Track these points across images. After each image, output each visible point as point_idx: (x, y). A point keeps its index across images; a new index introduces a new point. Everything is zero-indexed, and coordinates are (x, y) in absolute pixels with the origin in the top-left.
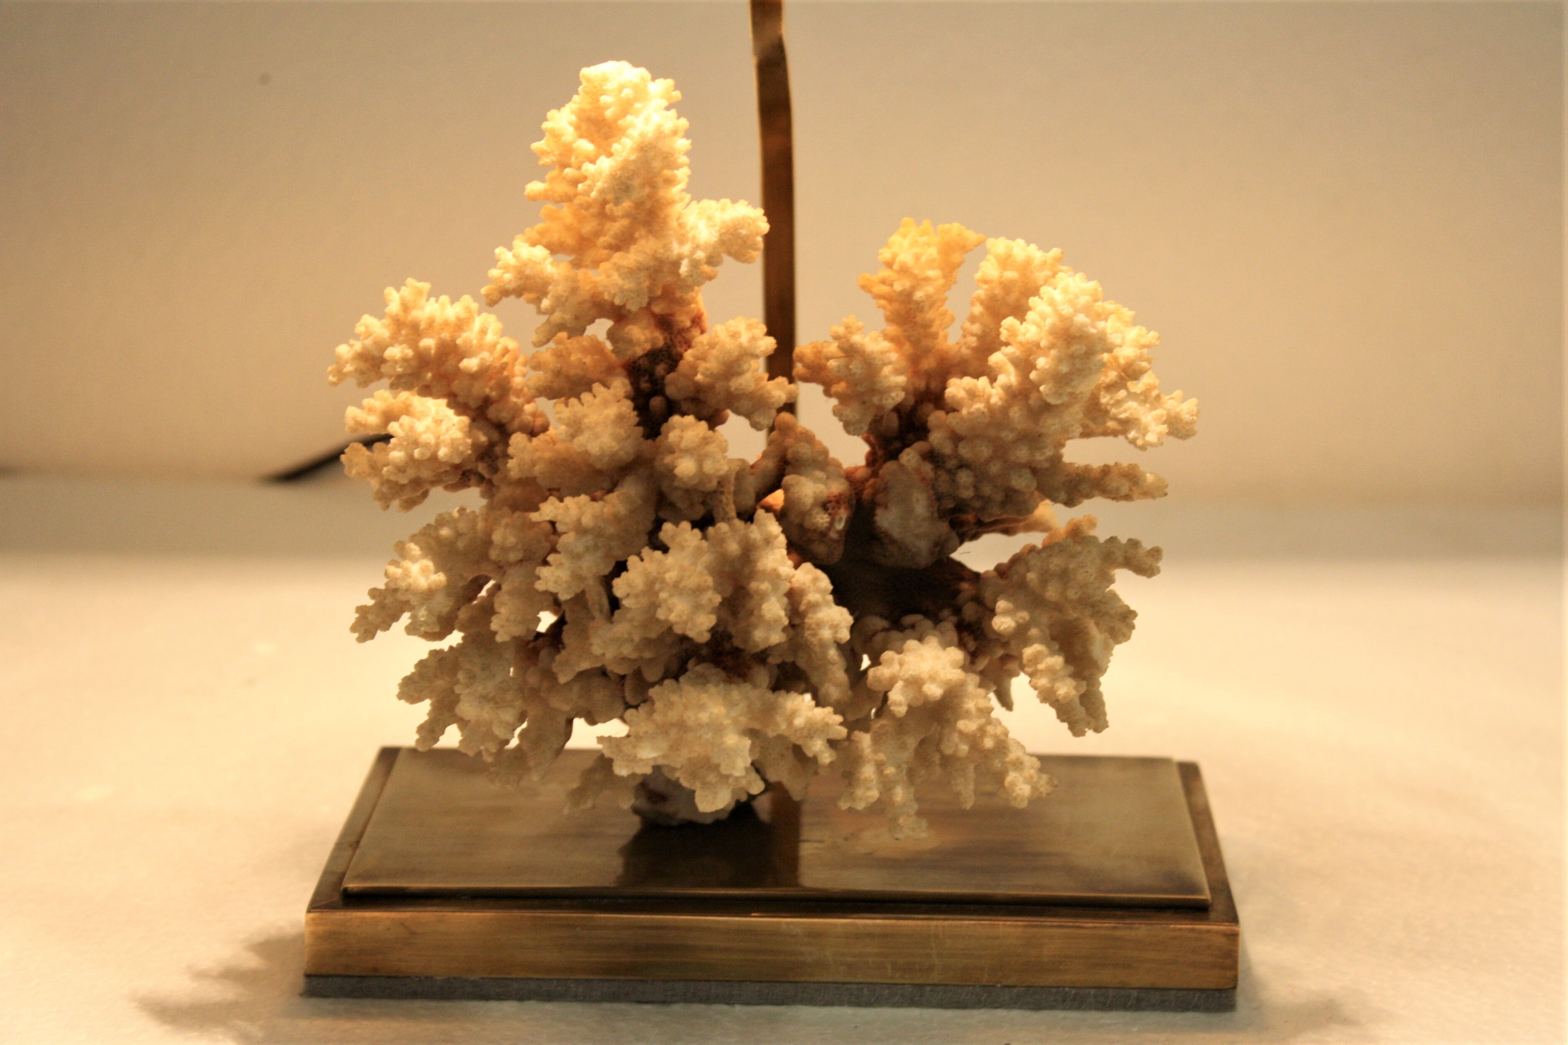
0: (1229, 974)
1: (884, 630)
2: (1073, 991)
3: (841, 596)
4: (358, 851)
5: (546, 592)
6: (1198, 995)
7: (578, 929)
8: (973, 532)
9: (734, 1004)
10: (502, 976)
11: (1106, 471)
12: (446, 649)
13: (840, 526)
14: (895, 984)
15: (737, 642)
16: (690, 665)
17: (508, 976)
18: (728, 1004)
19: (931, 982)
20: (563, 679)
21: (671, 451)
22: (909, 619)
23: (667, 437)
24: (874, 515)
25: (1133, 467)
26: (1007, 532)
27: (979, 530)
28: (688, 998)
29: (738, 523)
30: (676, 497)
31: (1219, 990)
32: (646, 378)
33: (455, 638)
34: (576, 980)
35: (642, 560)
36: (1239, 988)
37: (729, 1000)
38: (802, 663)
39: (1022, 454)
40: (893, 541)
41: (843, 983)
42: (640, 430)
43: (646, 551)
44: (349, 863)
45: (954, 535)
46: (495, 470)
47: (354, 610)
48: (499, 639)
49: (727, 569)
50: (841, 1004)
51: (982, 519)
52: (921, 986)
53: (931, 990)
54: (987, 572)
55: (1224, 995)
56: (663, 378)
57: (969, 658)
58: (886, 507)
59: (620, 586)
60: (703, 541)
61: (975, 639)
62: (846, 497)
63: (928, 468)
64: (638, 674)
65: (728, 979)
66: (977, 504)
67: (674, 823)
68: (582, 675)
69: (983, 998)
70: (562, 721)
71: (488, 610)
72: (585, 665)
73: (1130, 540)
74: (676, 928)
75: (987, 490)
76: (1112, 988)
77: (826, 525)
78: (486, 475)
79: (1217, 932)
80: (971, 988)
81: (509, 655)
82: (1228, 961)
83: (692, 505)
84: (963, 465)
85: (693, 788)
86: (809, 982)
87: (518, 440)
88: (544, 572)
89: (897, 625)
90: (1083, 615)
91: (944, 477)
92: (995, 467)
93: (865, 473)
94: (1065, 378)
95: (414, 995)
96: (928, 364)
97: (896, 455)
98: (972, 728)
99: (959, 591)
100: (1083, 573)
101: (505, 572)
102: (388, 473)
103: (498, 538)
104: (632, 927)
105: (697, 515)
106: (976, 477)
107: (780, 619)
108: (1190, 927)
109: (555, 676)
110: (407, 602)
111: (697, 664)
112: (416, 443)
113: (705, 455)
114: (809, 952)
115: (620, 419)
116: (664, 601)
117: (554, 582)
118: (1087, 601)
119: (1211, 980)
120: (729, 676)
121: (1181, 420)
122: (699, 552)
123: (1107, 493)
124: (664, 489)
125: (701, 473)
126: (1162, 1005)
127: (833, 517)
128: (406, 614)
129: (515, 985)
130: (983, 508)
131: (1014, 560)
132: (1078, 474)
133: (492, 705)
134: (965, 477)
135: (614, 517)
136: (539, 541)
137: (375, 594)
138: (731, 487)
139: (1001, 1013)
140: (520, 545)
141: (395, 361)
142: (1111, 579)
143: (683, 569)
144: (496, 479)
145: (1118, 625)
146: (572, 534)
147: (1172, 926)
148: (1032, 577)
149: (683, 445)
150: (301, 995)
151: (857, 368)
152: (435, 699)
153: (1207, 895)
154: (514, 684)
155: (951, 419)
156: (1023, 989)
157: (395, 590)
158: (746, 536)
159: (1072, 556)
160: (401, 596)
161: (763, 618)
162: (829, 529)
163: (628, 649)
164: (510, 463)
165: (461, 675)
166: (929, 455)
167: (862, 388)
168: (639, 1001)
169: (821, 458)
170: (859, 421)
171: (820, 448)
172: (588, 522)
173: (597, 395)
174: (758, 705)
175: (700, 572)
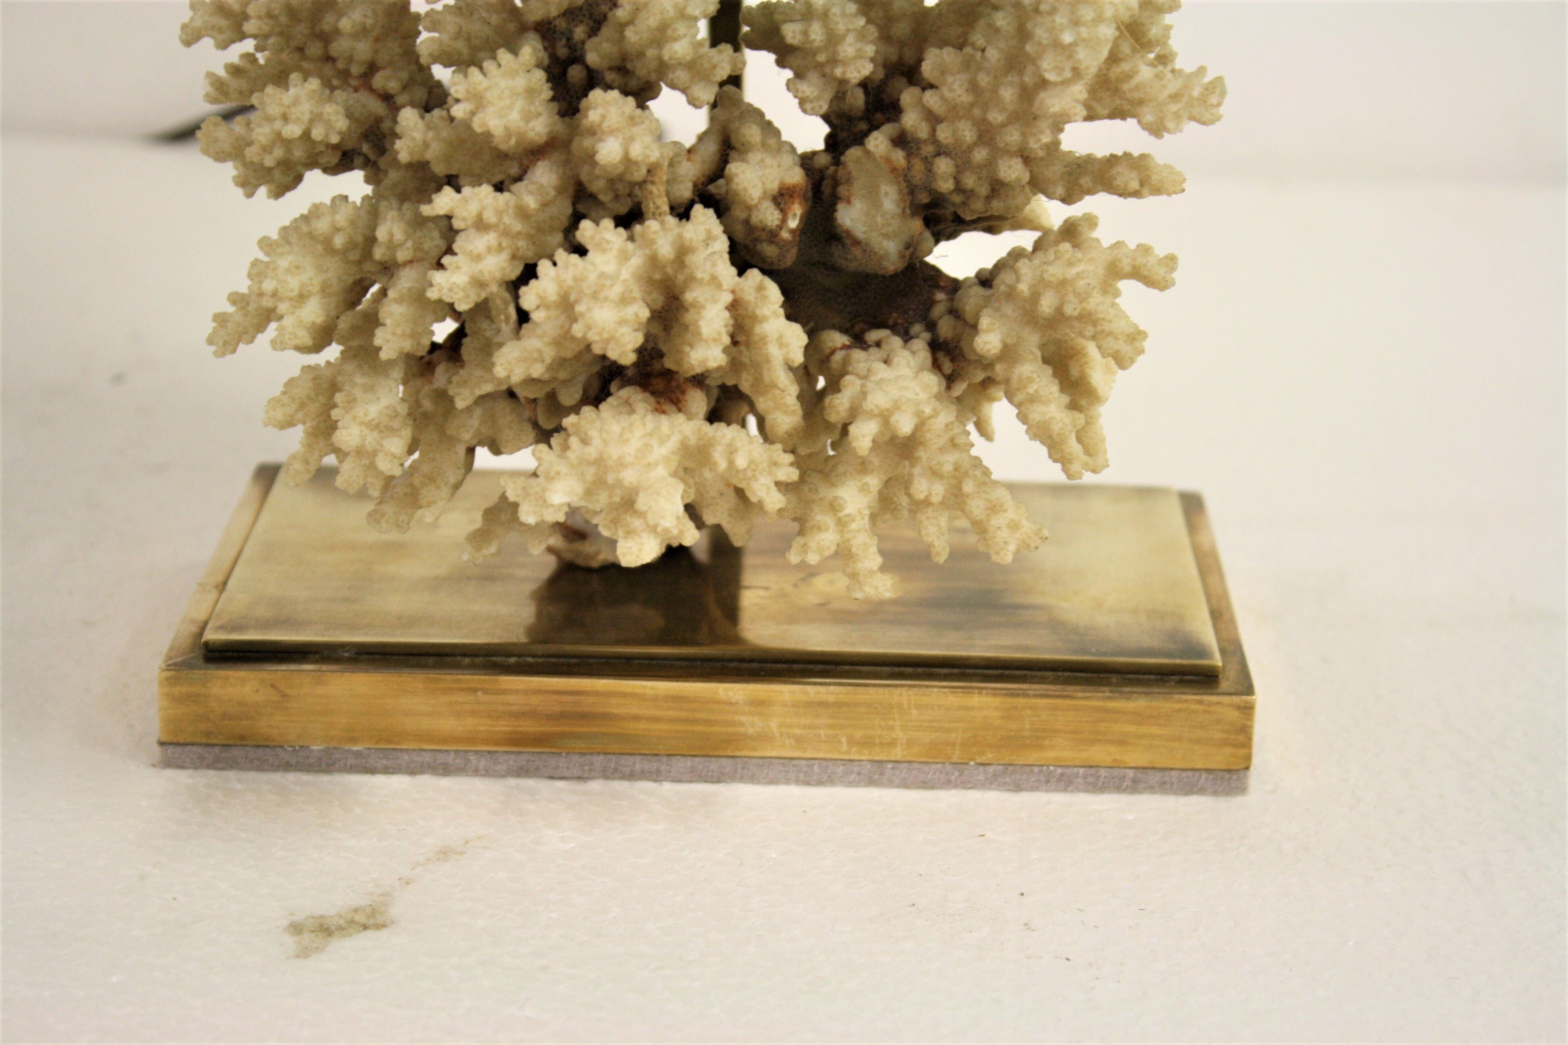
0: (1242, 752)
1: (844, 347)
2: (1059, 771)
4: (224, 595)
5: (440, 301)
6: (1204, 775)
7: (479, 693)
8: (951, 230)
9: (661, 781)
10: (390, 747)
11: (1112, 160)
12: (323, 364)
13: (793, 224)
14: (851, 761)
15: (669, 363)
16: (613, 387)
17: (397, 747)
18: (655, 781)
19: (892, 758)
20: (460, 404)
21: (593, 132)
22: (873, 335)
23: (586, 116)
24: (835, 211)
25: (1143, 157)
26: (991, 230)
27: (958, 228)
28: (607, 774)
29: (671, 221)
30: (597, 186)
31: (1229, 771)
32: (564, 42)
33: (333, 352)
34: (476, 752)
35: (555, 264)
36: (1252, 768)
37: (656, 776)
38: (745, 386)
39: (1013, 138)
40: (857, 242)
41: (792, 759)
42: (555, 106)
43: (561, 255)
44: (214, 609)
45: (928, 235)
46: (381, 151)
47: (211, 318)
48: (384, 355)
49: (658, 276)
50: (787, 782)
51: (962, 215)
52: (881, 762)
53: (893, 768)
54: (966, 279)
55: (1235, 777)
56: (583, 43)
57: (944, 383)
58: (849, 202)
59: (529, 297)
60: (629, 244)
61: (953, 360)
62: (801, 190)
63: (899, 156)
64: (552, 397)
65: (655, 752)
66: (957, 199)
67: (595, 564)
68: (483, 399)
69: (953, 778)
70: (461, 451)
71: (372, 321)
72: (487, 388)
73: (1139, 246)
74: (597, 693)
75: (969, 181)
76: (1105, 767)
77: (777, 222)
78: (372, 157)
79: (1229, 705)
80: (939, 766)
81: (397, 373)
82: (1241, 738)
83: (617, 197)
84: (941, 151)
85: (614, 537)
86: (749, 757)
87: (408, 117)
88: (438, 277)
89: (859, 341)
90: (1081, 334)
91: (918, 166)
92: (980, 155)
93: (824, 160)
94: (1068, 50)
95: (287, 767)
96: (902, 29)
97: (859, 139)
98: (948, 468)
99: (933, 302)
100: (1081, 284)
101: (392, 275)
102: (251, 153)
103: (381, 233)
104: (540, 692)
105: (623, 209)
106: (957, 166)
107: (719, 334)
108: (1198, 697)
109: (451, 400)
110: (273, 310)
111: (621, 387)
112: (285, 118)
113: (632, 139)
114: (751, 724)
115: (530, 93)
116: (582, 315)
117: (450, 290)
118: (1086, 318)
119: (1220, 758)
120: (659, 403)
121: (1205, 102)
122: (624, 257)
123: (1110, 188)
124: (584, 177)
125: (627, 160)
126: (1164, 788)
127: (784, 212)
128: (273, 326)
129: (406, 757)
130: (964, 204)
131: (1000, 266)
132: (1079, 165)
133: (375, 434)
134: (944, 166)
135: (522, 213)
136: (434, 241)
137: (236, 299)
138: (663, 176)
139: (973, 795)
140: (409, 244)
141: (260, 18)
142: (1117, 294)
143: (602, 275)
144: (382, 162)
145: (1124, 348)
146: (472, 232)
147: (1176, 697)
148: (1023, 287)
149: (605, 126)
150: (154, 765)
151: (817, 34)
152: (308, 424)
153: (1217, 660)
154: (403, 409)
155: (930, 99)
156: (1000, 768)
157: (261, 295)
158: (680, 236)
159: (1070, 264)
160: (267, 303)
161: (698, 333)
162: (780, 227)
163: (538, 371)
164: (399, 144)
165: (339, 398)
166: (901, 141)
167: (821, 58)
168: (551, 778)
169: (772, 142)
170: (818, 98)
171: (769, 129)
172: (490, 217)
173: (503, 63)
174: (693, 441)
175: (625, 281)
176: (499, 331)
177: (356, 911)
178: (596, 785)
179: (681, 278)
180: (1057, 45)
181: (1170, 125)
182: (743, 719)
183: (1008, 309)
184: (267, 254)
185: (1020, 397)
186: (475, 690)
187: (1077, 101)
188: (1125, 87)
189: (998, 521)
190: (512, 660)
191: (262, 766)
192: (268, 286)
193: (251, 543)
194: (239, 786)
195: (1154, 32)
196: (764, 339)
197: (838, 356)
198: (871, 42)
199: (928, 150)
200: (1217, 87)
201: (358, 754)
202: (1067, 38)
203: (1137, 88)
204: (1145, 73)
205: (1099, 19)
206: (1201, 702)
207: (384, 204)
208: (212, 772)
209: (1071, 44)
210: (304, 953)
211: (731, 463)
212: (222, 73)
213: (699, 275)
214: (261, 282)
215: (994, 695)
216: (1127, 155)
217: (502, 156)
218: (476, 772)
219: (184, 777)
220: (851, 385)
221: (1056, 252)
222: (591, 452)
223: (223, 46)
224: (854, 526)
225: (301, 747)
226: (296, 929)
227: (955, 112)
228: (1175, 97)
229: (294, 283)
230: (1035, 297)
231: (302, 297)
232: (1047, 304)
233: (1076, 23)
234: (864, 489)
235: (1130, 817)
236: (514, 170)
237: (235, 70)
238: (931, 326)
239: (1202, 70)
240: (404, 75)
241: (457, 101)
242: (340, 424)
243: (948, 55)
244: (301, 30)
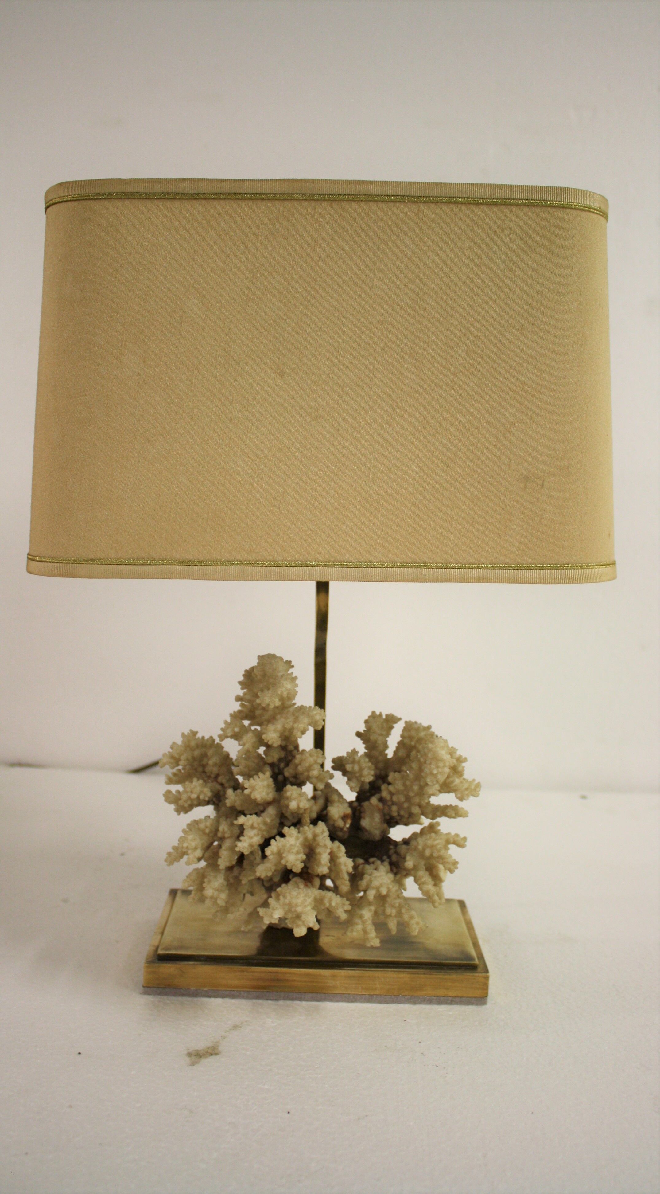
0: (485, 992)
1: (363, 864)
3: (349, 855)
4: (164, 935)
6: (474, 999)
8: (395, 826)
9: (302, 1001)
10: (216, 989)
11: (446, 807)
12: (200, 868)
13: (348, 826)
14: (362, 994)
15: (310, 871)
17: (218, 989)
18: (300, 1001)
19: (375, 994)
20: (243, 882)
21: (287, 799)
22: (371, 860)
23: (286, 793)
24: (360, 821)
25: (456, 806)
26: (406, 824)
27: (397, 825)
28: (285, 999)
29: (311, 826)
30: (288, 814)
31: (481, 997)
32: (277, 768)
33: (203, 864)
34: (244, 991)
35: (276, 841)
36: (488, 996)
37: (300, 999)
39: (417, 800)
40: (366, 831)
41: (343, 994)
42: (276, 790)
43: (278, 837)
44: (160, 941)
45: (387, 828)
46: (220, 801)
47: (166, 854)
48: (220, 866)
49: (307, 844)
50: (342, 1001)
51: (400, 821)
52: (372, 995)
53: (375, 997)
54: (400, 841)
55: (483, 999)
56: (283, 769)
57: (393, 875)
58: (364, 818)
59: (267, 851)
60: (299, 834)
61: (397, 868)
62: (349, 814)
63: (380, 805)
65: (300, 992)
66: (397, 817)
68: (250, 882)
69: (394, 1000)
70: (242, 895)
72: (252, 877)
73: (455, 834)
75: (402, 813)
77: (343, 825)
78: (216, 802)
79: (481, 976)
80: (390, 996)
81: (223, 872)
82: (484, 987)
83: (294, 817)
84: (394, 804)
85: (293, 927)
86: (330, 993)
87: (230, 792)
88: (239, 844)
89: (367, 862)
90: (438, 862)
91: (387, 808)
92: (406, 805)
93: (356, 804)
94: (435, 776)
95: (183, 995)
96: (381, 765)
97: (368, 799)
98: (397, 905)
99: (389, 849)
100: (439, 847)
101: (223, 840)
102: (181, 802)
103: (221, 829)
104: (265, 972)
105: (295, 821)
106: (398, 808)
107: (327, 863)
108: (471, 974)
109: (240, 881)
110: (187, 852)
111: (293, 877)
112: (192, 792)
113: (300, 801)
114: (331, 983)
115: (268, 786)
116: (285, 857)
117: (243, 848)
118: (440, 857)
119: (478, 993)
120: (305, 882)
121: (475, 790)
122: (297, 838)
123: (446, 815)
124: (284, 812)
125: (298, 807)
126: (461, 1003)
127: (345, 823)
128: (185, 857)
129: (221, 992)
130: (400, 819)
131: (410, 838)
132: (436, 809)
133: (217, 892)
134: (394, 808)
135: (265, 823)
136: (237, 831)
137: (174, 848)
138: (308, 811)
139: (401, 1006)
140: (229, 832)
141: (184, 760)
142: (448, 849)
143: (291, 845)
144: (220, 804)
145: (452, 867)
146: (249, 829)
147: (465, 974)
148: (420, 847)
149: (292, 797)
150: (141, 994)
151: (356, 768)
152: (195, 887)
153: (477, 962)
154: (225, 883)
155: (391, 788)
156: (409, 997)
157: (183, 847)
158: (314, 831)
159: (435, 840)
160: (184, 850)
161: (320, 862)
162: (344, 827)
163: (270, 874)
164: (227, 801)
165: (206, 880)
166: (381, 800)
167: (357, 775)
168: (267, 999)
169: (341, 800)
170: (356, 787)
171: (340, 796)
172: (255, 825)
173: (260, 777)
174: (318, 897)
175: (298, 846)
176: (255, 859)
177: (208, 1048)
178: (281, 1002)
179: (314, 845)
180: (431, 774)
181: (466, 798)
182: (329, 981)
183: (415, 854)
184: (185, 834)
185: (419, 882)
186: (244, 971)
187: (437, 790)
188: (452, 785)
189: (413, 922)
190: (256, 961)
191: (175, 995)
192: (185, 845)
193: (170, 919)
194: (168, 1002)
195: (460, 769)
196: (340, 863)
197: (361, 867)
198: (372, 770)
199: (390, 803)
200: (478, 785)
201: (206, 991)
202: (435, 772)
203: (455, 786)
204: (457, 781)
205: (445, 766)
206: (472, 976)
207: (221, 820)
208: (159, 997)
209: (436, 774)
210: (193, 1064)
211: (330, 904)
212: (170, 775)
213: (321, 844)
214: (183, 844)
215: (408, 974)
216: (451, 805)
217: (258, 804)
218: (243, 997)
219: (150, 998)
220: (366, 878)
221: (430, 836)
222: (287, 901)
223: (173, 768)
224: (367, 923)
225: (188, 989)
226: (189, 1055)
227: (398, 792)
228: (467, 789)
229: (193, 844)
230: (424, 850)
231: (195, 849)
232: (428, 853)
233: (438, 767)
234: (370, 910)
235: (451, 1013)
236: (262, 809)
237: (175, 775)
238: (389, 857)
239: (474, 780)
240: (227, 778)
241: (246, 789)
242: (206, 889)
243: (397, 774)
244: (196, 764)
